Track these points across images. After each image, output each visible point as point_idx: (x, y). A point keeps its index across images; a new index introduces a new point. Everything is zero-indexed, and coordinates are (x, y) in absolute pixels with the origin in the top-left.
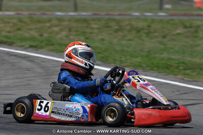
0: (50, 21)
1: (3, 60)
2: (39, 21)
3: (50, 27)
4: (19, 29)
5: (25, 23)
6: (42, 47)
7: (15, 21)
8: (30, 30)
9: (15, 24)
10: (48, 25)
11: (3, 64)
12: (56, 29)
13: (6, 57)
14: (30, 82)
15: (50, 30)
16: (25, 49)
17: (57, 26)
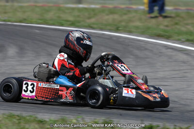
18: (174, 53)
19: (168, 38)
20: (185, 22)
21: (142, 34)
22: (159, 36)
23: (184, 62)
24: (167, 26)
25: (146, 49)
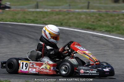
0: (118, 15)
1: (89, 39)
2: (112, 16)
3: (118, 20)
4: (99, 20)
5: (103, 16)
6: (113, 32)
7: (97, 15)
8: (106, 21)
9: (97, 17)
10: (117, 18)
11: (89, 41)
12: (122, 21)
13: (91, 37)
14: (105, 53)
15: (118, 21)
16: (103, 33)
17: (123, 19)
18: (98, 39)
19: (94, 30)
20: (105, 19)
21: (77, 27)
22: (88, 29)
23: (104, 45)
24: (93, 22)
25: (80, 37)
